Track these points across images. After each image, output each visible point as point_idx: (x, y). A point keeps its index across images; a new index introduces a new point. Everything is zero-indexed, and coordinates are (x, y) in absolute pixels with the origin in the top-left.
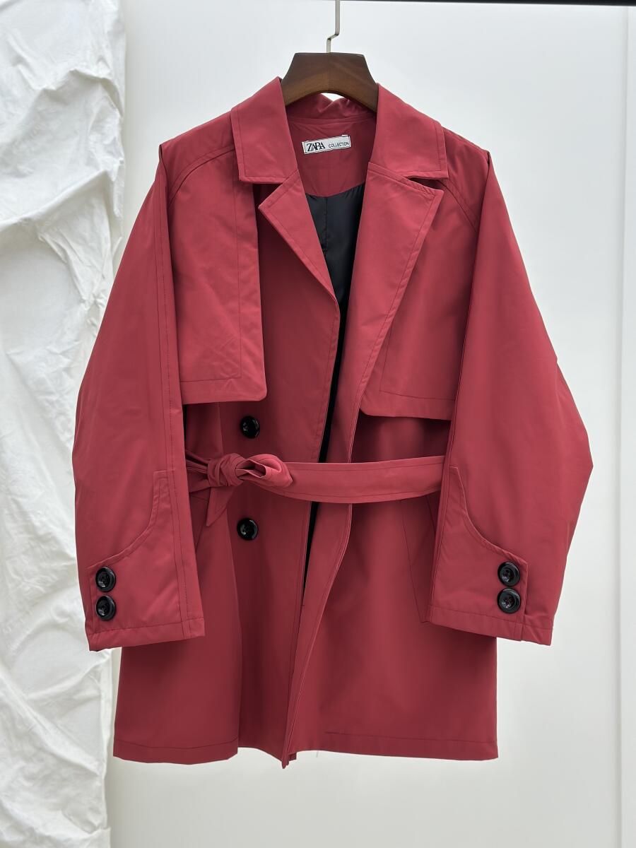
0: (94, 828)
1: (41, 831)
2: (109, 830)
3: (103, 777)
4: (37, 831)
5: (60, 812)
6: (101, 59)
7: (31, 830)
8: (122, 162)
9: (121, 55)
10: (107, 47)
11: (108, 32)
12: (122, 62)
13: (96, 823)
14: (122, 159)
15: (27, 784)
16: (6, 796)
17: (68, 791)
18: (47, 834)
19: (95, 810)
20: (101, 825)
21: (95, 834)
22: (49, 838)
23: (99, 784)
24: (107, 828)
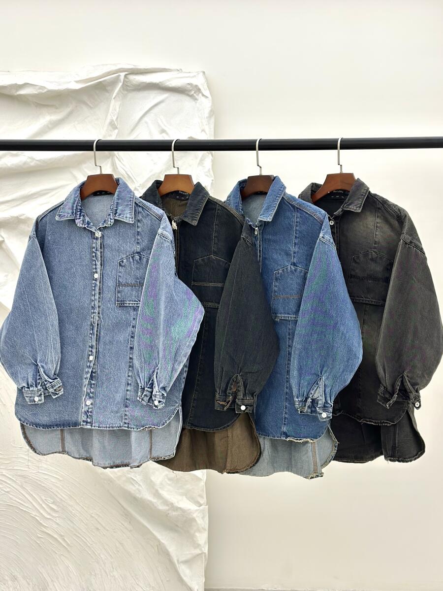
0: (201, 505)
1: (176, 504)
2: (207, 507)
3: (205, 480)
4: (175, 505)
5: (184, 497)
6: (203, 130)
7: (172, 504)
8: (213, 180)
9: (212, 126)
10: (206, 125)
11: (207, 118)
12: (213, 130)
13: (202, 502)
14: (213, 179)
15: (169, 482)
16: (160, 488)
17: (188, 486)
18: (179, 506)
19: (201, 496)
20: (204, 503)
21: (202, 507)
22: (180, 508)
23: (202, 483)
24: (206, 505)
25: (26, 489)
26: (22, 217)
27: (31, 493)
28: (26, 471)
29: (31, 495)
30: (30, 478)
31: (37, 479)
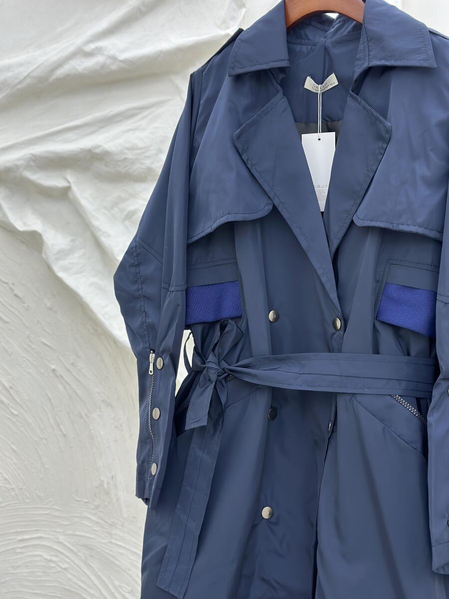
25: (92, 567)
26: (98, 151)
27: (100, 574)
28: (93, 538)
29: (99, 577)
30: (99, 550)
31: (108, 554)
